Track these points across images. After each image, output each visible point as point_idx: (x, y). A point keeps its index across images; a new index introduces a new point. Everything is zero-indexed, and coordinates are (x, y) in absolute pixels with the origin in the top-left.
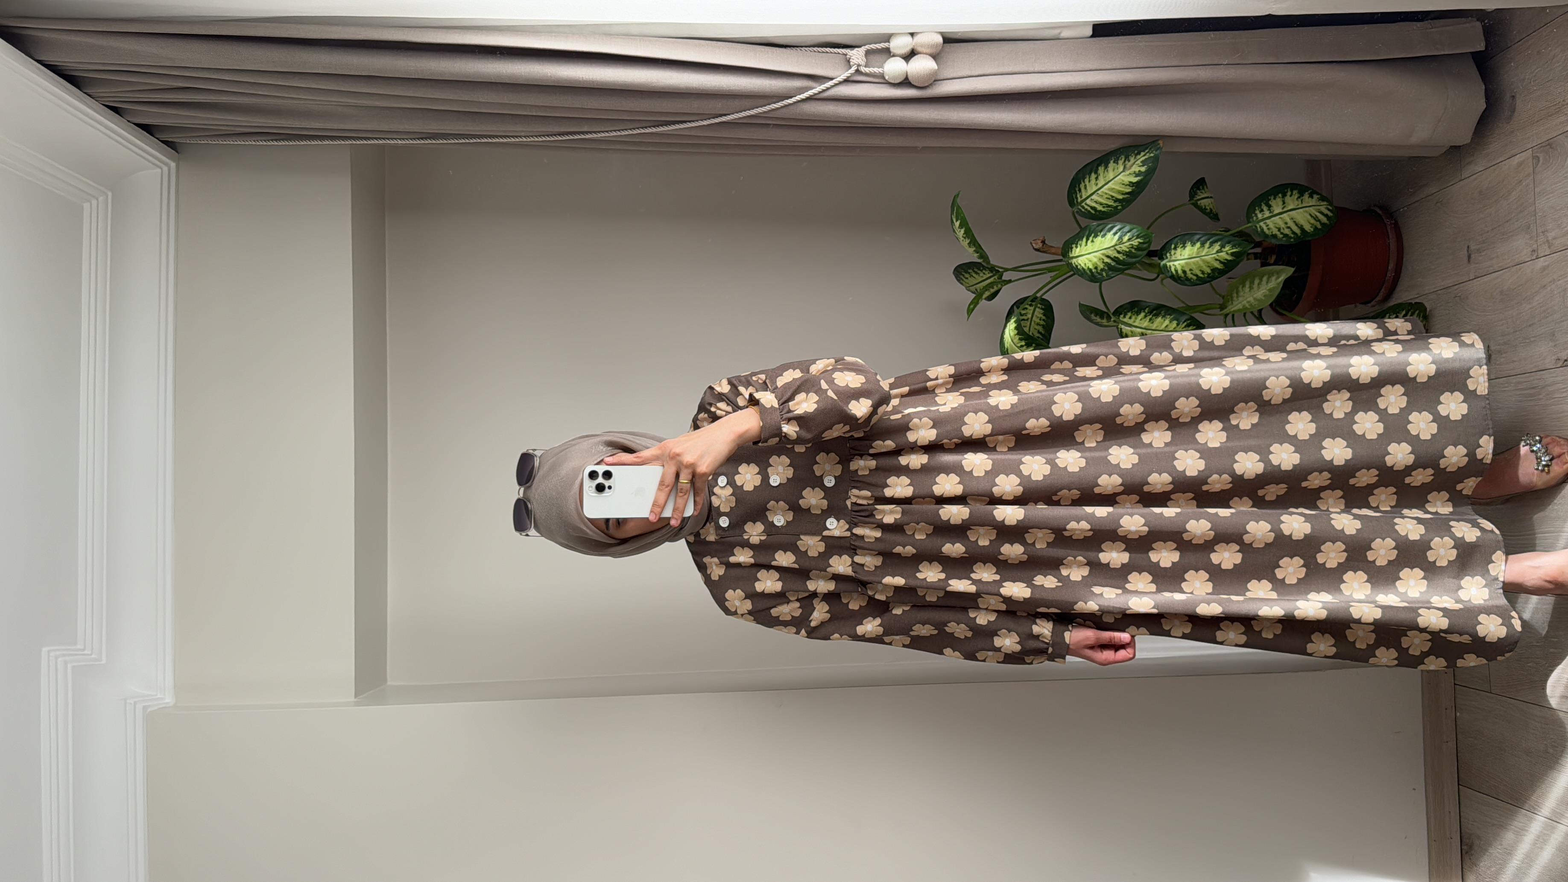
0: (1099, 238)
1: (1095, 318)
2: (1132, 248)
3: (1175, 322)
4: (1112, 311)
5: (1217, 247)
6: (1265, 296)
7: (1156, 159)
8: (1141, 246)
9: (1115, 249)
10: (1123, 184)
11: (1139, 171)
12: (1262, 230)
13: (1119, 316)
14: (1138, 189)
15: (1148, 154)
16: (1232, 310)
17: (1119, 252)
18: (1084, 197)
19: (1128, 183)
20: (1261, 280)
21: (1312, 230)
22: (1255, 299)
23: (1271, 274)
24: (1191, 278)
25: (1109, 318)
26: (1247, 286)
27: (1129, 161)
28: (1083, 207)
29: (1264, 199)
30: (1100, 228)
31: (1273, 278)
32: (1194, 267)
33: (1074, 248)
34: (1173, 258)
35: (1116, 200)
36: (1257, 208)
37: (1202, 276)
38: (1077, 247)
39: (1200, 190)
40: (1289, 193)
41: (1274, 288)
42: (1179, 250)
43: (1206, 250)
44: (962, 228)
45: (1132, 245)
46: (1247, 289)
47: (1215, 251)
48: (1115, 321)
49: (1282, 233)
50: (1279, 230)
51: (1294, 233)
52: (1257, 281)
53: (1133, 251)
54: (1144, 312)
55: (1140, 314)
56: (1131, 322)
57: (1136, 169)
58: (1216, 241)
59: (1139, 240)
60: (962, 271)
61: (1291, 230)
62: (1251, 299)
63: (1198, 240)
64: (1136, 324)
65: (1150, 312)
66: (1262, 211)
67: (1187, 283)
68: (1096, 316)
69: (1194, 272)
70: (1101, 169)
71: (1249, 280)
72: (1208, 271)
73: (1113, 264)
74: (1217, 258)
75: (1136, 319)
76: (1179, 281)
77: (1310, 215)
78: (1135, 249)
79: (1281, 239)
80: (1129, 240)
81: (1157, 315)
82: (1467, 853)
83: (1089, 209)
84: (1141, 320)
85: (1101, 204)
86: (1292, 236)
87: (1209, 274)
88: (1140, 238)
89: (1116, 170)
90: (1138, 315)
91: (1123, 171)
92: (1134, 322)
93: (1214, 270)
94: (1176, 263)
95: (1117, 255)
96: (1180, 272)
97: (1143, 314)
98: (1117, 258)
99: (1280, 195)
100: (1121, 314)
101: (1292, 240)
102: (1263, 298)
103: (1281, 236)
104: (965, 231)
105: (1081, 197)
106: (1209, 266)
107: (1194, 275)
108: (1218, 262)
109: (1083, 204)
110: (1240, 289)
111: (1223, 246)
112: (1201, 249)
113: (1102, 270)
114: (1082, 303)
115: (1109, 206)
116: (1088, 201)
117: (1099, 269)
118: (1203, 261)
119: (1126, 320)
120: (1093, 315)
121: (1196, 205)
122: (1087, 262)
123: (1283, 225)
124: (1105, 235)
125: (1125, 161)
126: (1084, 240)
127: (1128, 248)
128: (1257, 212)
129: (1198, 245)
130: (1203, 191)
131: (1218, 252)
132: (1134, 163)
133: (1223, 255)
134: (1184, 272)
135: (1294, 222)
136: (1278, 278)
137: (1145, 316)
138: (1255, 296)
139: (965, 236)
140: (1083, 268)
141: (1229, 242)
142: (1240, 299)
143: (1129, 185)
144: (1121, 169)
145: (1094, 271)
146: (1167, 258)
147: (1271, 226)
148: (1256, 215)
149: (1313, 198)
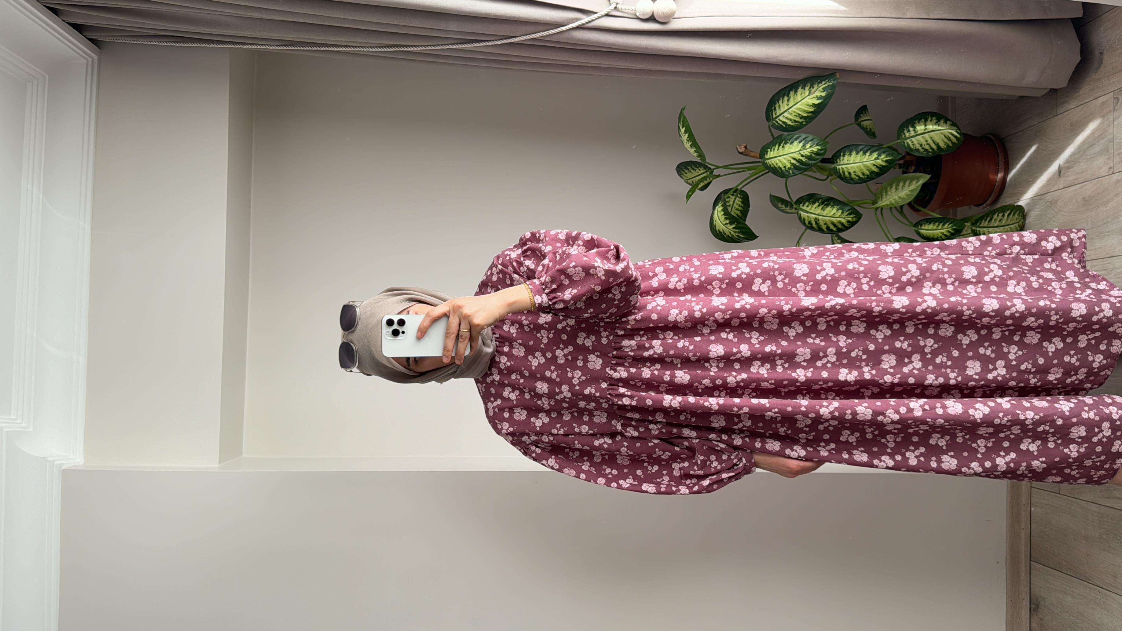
0: (788, 145)
3: (840, 211)
4: (794, 200)
5: (875, 155)
6: (907, 195)
7: (833, 87)
8: (819, 151)
9: (800, 153)
10: (808, 105)
11: (821, 96)
12: (909, 145)
13: (799, 205)
14: (819, 109)
15: (828, 83)
16: (881, 205)
17: (802, 156)
18: (778, 114)
19: (812, 104)
20: (905, 183)
21: (945, 147)
22: (900, 198)
23: (912, 180)
24: (855, 178)
25: (792, 207)
26: (894, 187)
27: (813, 88)
29: (912, 122)
30: (789, 137)
31: (914, 182)
32: (857, 170)
35: (802, 117)
36: (905, 129)
37: (862, 176)
38: (771, 151)
39: (863, 113)
40: (929, 119)
41: (914, 189)
42: (846, 157)
43: (867, 157)
44: (686, 133)
45: (812, 150)
46: (893, 190)
47: (873, 159)
48: (796, 209)
50: (921, 145)
51: (932, 148)
52: (901, 184)
53: (813, 155)
54: (818, 202)
55: (815, 203)
56: (808, 209)
57: (818, 94)
58: (875, 151)
59: (818, 148)
60: (682, 168)
61: (930, 146)
62: (896, 197)
63: (861, 150)
64: (812, 211)
65: (823, 203)
66: (909, 131)
67: (852, 182)
68: (782, 204)
70: (792, 93)
71: (895, 183)
72: (868, 173)
73: (798, 164)
74: (875, 163)
75: (812, 207)
76: (846, 181)
77: (945, 136)
79: (922, 153)
80: (811, 147)
81: (827, 205)
82: (1034, 610)
83: (781, 123)
84: (816, 208)
85: (791, 120)
86: (931, 151)
87: (868, 176)
89: (803, 95)
91: (809, 95)
93: (872, 172)
94: (844, 166)
96: (846, 174)
98: (801, 160)
99: (923, 120)
100: (801, 203)
101: (930, 154)
102: (905, 197)
103: (922, 150)
106: (868, 170)
107: (857, 176)
108: (875, 167)
109: (777, 120)
110: (888, 189)
111: (879, 155)
112: (863, 156)
114: (772, 194)
115: (795, 121)
116: (781, 118)
117: (787, 168)
118: (864, 165)
119: (804, 208)
121: (859, 125)
122: (778, 162)
123: (924, 143)
124: (793, 142)
125: (810, 88)
126: (777, 146)
127: (810, 153)
128: (905, 132)
129: (861, 153)
130: (865, 115)
132: (817, 90)
133: (879, 162)
134: (850, 173)
135: (933, 140)
136: (917, 182)
137: (819, 206)
138: (899, 195)
139: (688, 139)
140: (775, 167)
141: (884, 152)
142: (888, 197)
144: (807, 93)
145: (783, 169)
146: (837, 162)
147: (915, 142)
149: (946, 123)
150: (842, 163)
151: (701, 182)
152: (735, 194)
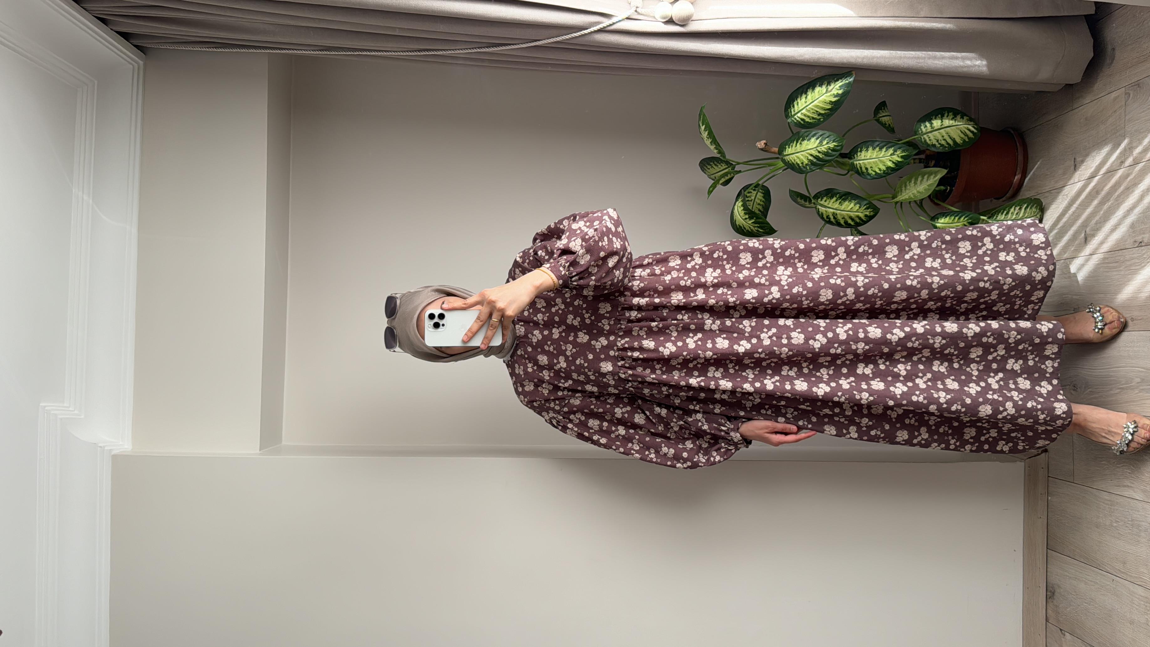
0: (806, 142)
3: (858, 206)
4: (813, 195)
5: (891, 151)
7: (850, 85)
8: (836, 148)
9: (817, 150)
10: (825, 102)
12: (925, 141)
13: (817, 199)
14: (836, 106)
15: (844, 81)
16: (901, 199)
17: (819, 152)
18: (796, 111)
19: (829, 102)
20: (923, 178)
21: (962, 142)
22: (918, 192)
23: (930, 174)
24: (871, 173)
25: (810, 201)
27: (830, 85)
28: (796, 119)
29: (929, 117)
30: (806, 134)
31: (932, 177)
32: (874, 166)
33: (787, 148)
35: (820, 114)
36: (922, 124)
37: (879, 172)
39: (881, 110)
40: (946, 115)
41: (932, 184)
42: (863, 152)
43: (883, 153)
44: (706, 130)
45: (829, 147)
46: (912, 184)
48: (814, 203)
49: (939, 144)
50: (938, 141)
51: (948, 143)
52: (920, 179)
53: (830, 151)
54: (836, 197)
56: (826, 204)
57: (835, 92)
58: (891, 147)
60: (705, 164)
61: (946, 141)
62: (915, 192)
63: (877, 146)
64: (829, 206)
65: (840, 197)
66: (926, 126)
67: (868, 177)
69: (873, 169)
70: (809, 91)
71: (914, 177)
72: (884, 168)
73: (815, 160)
74: (891, 159)
75: (830, 202)
76: (863, 175)
77: (961, 131)
79: (938, 148)
80: (827, 143)
81: (845, 200)
82: (1050, 597)
83: (799, 120)
84: (833, 202)
85: (809, 117)
86: (947, 146)
87: (884, 171)
88: (835, 142)
89: (820, 92)
90: (831, 199)
91: (826, 93)
93: (888, 168)
94: (861, 162)
96: (863, 168)
98: (818, 156)
99: (940, 116)
101: (947, 149)
102: (924, 191)
104: (708, 133)
106: (885, 165)
108: (891, 162)
109: (795, 116)
110: (907, 183)
111: (895, 151)
112: (880, 152)
113: (807, 165)
114: (791, 189)
115: (813, 118)
116: (799, 115)
118: (881, 161)
119: (822, 202)
120: (799, 199)
121: (878, 121)
122: (796, 158)
124: (810, 139)
125: (827, 86)
126: (795, 142)
127: (826, 149)
128: (922, 127)
129: (877, 149)
130: (884, 111)
131: (891, 155)
132: (834, 87)
133: (896, 158)
134: (867, 169)
135: (949, 136)
136: (935, 177)
137: (837, 200)
138: (918, 189)
139: (708, 136)
140: (793, 163)
141: (900, 148)
142: (907, 191)
144: (824, 91)
145: (801, 165)
146: (854, 158)
147: (932, 138)
148: (921, 130)
149: (963, 119)
150: (859, 158)
151: (723, 177)
152: (756, 189)
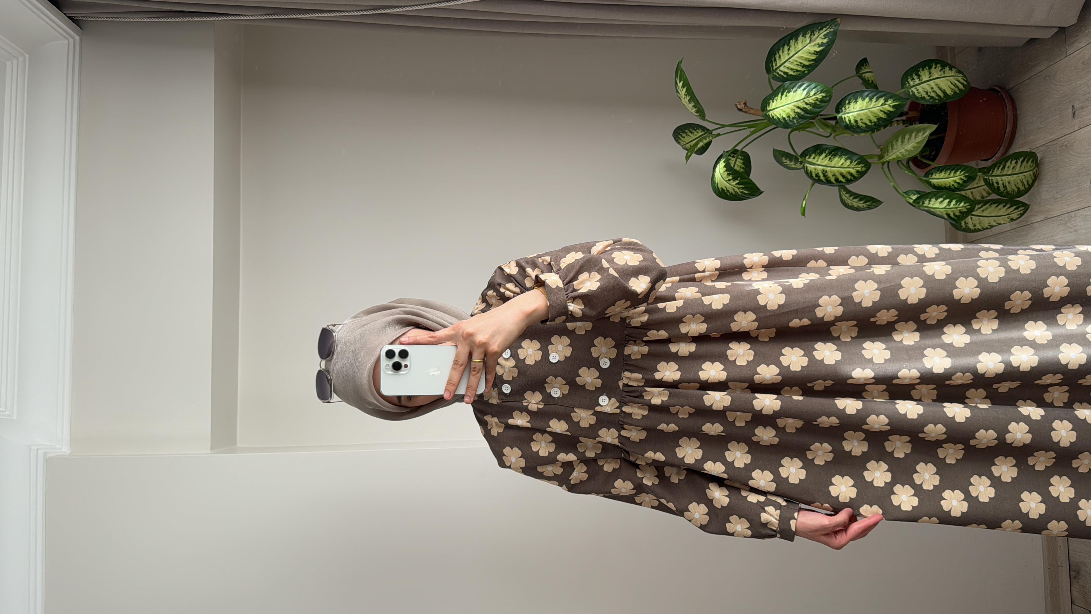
0: (791, 93)
1: (785, 161)
2: (817, 100)
3: (849, 161)
4: (799, 154)
5: (882, 101)
6: (914, 147)
7: (835, 33)
8: (824, 99)
9: (804, 101)
10: (810, 53)
11: (822, 42)
12: (914, 93)
13: (805, 157)
14: (821, 56)
15: (829, 29)
16: (888, 159)
17: (807, 104)
18: (778, 65)
19: (813, 52)
20: (911, 136)
21: (952, 93)
22: (906, 151)
23: (918, 131)
24: (861, 126)
25: (796, 159)
26: (900, 141)
27: (814, 35)
28: (778, 73)
29: (915, 70)
30: (792, 86)
31: (921, 134)
32: (864, 117)
33: (771, 103)
34: (847, 111)
35: (804, 66)
36: (909, 77)
37: (870, 124)
38: (773, 102)
39: (864, 66)
40: (934, 66)
41: (921, 141)
42: (852, 104)
43: (873, 103)
44: (684, 87)
45: (817, 98)
46: (899, 143)
47: (880, 104)
48: (801, 163)
49: (929, 96)
50: (927, 93)
51: (938, 95)
52: (907, 137)
53: (818, 102)
54: (825, 153)
55: (822, 154)
56: (814, 161)
57: (819, 41)
58: (881, 97)
59: (823, 94)
60: (679, 133)
61: (936, 93)
62: (903, 150)
63: (867, 96)
64: (818, 163)
65: (830, 153)
66: (913, 79)
67: (859, 130)
68: (786, 159)
69: (863, 121)
70: (792, 42)
71: (901, 136)
72: (875, 120)
73: (802, 113)
74: (882, 109)
75: (818, 158)
76: (852, 130)
77: (951, 82)
78: (820, 102)
79: (928, 101)
80: (815, 94)
81: (835, 155)
82: (1075, 577)
83: (782, 74)
84: (822, 159)
85: (792, 69)
86: (937, 98)
87: (875, 122)
88: (823, 92)
89: (804, 42)
90: (820, 156)
91: (810, 43)
92: (817, 161)
93: (879, 119)
94: (849, 115)
95: (805, 106)
96: (853, 122)
97: (824, 155)
98: (805, 108)
99: (927, 68)
100: (807, 155)
101: (937, 101)
102: (912, 149)
103: (929, 98)
104: (686, 89)
105: (776, 65)
106: (875, 116)
107: (864, 123)
108: (883, 113)
109: (778, 71)
110: (894, 142)
111: (886, 100)
112: (870, 103)
113: (793, 118)
114: (776, 148)
115: (797, 71)
116: (782, 68)
117: (791, 117)
118: (871, 112)
119: (811, 160)
120: (784, 158)
121: (861, 77)
122: (781, 112)
123: (930, 90)
124: (796, 90)
125: (811, 35)
126: (780, 95)
127: (814, 101)
128: (909, 80)
129: (867, 99)
130: (866, 67)
131: (882, 105)
132: (818, 37)
133: (887, 108)
134: (856, 121)
135: (939, 87)
136: (924, 134)
137: (826, 156)
138: (906, 148)
139: (686, 94)
140: (778, 118)
141: (891, 98)
142: (894, 151)
143: (814, 54)
144: (808, 41)
145: (787, 119)
146: (842, 111)
147: (921, 90)
148: (908, 83)
149: (952, 70)
151: (701, 141)
